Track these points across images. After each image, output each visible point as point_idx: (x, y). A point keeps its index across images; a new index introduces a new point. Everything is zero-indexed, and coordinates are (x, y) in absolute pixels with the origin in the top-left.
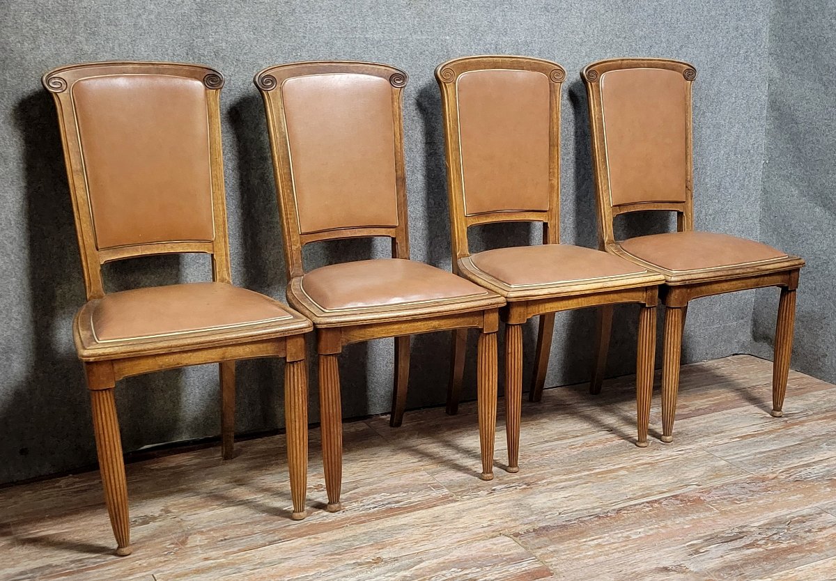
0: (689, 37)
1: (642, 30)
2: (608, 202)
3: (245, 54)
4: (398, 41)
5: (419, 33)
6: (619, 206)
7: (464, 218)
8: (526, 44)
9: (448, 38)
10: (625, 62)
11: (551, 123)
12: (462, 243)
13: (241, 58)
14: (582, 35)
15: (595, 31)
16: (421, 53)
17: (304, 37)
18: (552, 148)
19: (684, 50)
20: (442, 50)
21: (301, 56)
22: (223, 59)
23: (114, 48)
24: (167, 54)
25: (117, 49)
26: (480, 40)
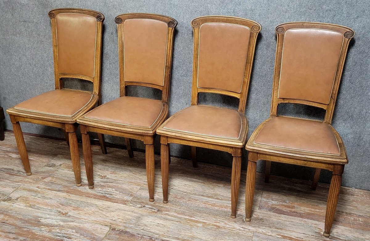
0: (364, 12)
1: (328, 6)
2: (276, 95)
3: (123, 7)
4: (185, 5)
5: (195, 2)
6: (284, 99)
7: (196, 88)
8: (252, 10)
9: (209, 5)
10: (306, 24)
11: (249, 52)
12: (194, 99)
13: (122, 9)
14: (286, 7)
15: (295, 5)
16: (195, 12)
17: (144, 2)
18: (247, 64)
19: (360, 19)
20: (205, 11)
21: (143, 9)
22: (116, 8)
23: (78, 2)
24: (98, 5)
25: (80, 3)
26: (225, 7)
